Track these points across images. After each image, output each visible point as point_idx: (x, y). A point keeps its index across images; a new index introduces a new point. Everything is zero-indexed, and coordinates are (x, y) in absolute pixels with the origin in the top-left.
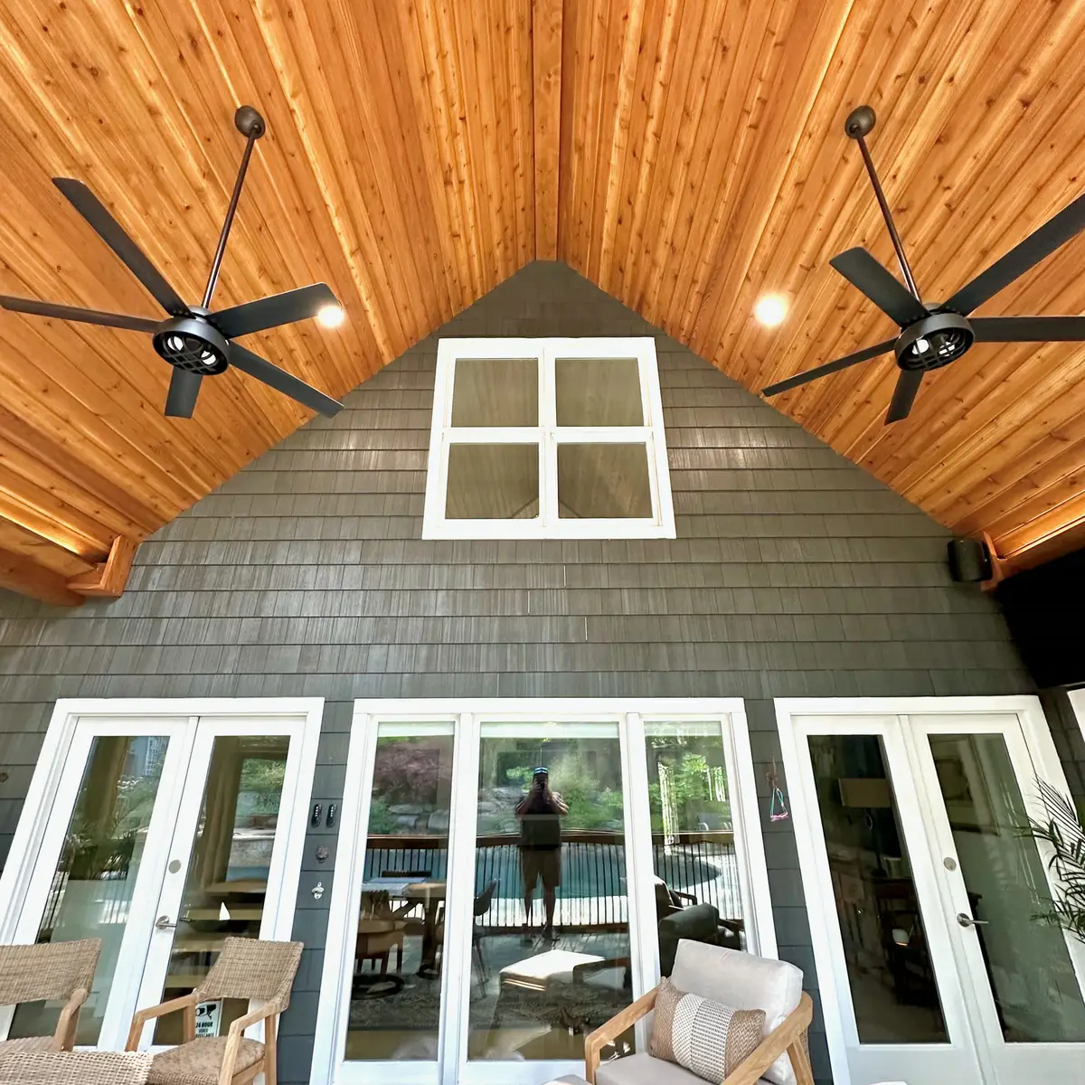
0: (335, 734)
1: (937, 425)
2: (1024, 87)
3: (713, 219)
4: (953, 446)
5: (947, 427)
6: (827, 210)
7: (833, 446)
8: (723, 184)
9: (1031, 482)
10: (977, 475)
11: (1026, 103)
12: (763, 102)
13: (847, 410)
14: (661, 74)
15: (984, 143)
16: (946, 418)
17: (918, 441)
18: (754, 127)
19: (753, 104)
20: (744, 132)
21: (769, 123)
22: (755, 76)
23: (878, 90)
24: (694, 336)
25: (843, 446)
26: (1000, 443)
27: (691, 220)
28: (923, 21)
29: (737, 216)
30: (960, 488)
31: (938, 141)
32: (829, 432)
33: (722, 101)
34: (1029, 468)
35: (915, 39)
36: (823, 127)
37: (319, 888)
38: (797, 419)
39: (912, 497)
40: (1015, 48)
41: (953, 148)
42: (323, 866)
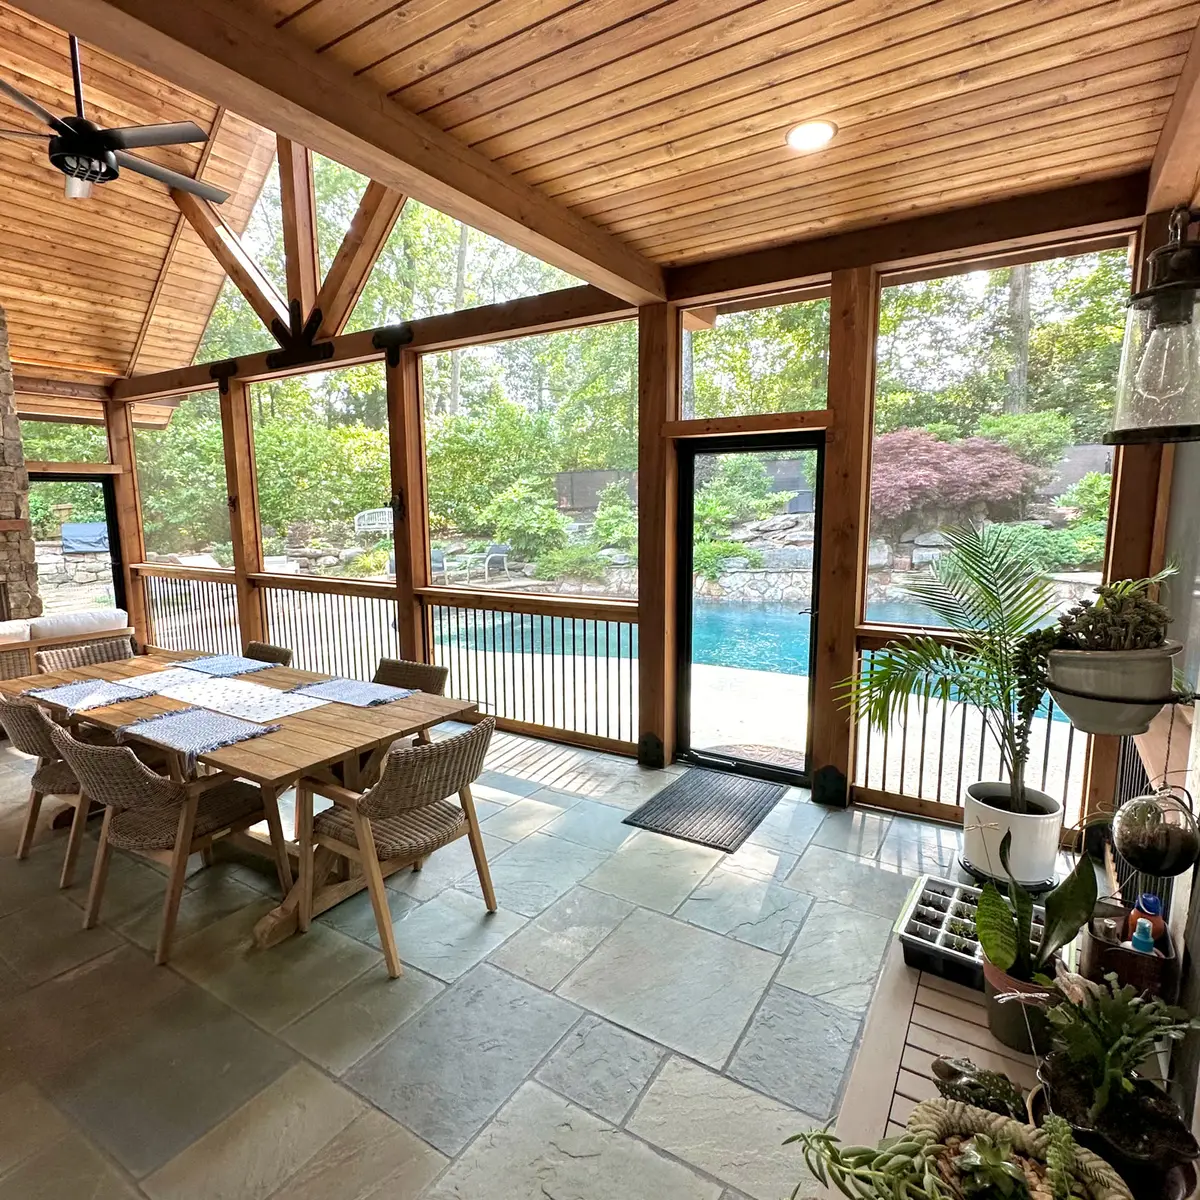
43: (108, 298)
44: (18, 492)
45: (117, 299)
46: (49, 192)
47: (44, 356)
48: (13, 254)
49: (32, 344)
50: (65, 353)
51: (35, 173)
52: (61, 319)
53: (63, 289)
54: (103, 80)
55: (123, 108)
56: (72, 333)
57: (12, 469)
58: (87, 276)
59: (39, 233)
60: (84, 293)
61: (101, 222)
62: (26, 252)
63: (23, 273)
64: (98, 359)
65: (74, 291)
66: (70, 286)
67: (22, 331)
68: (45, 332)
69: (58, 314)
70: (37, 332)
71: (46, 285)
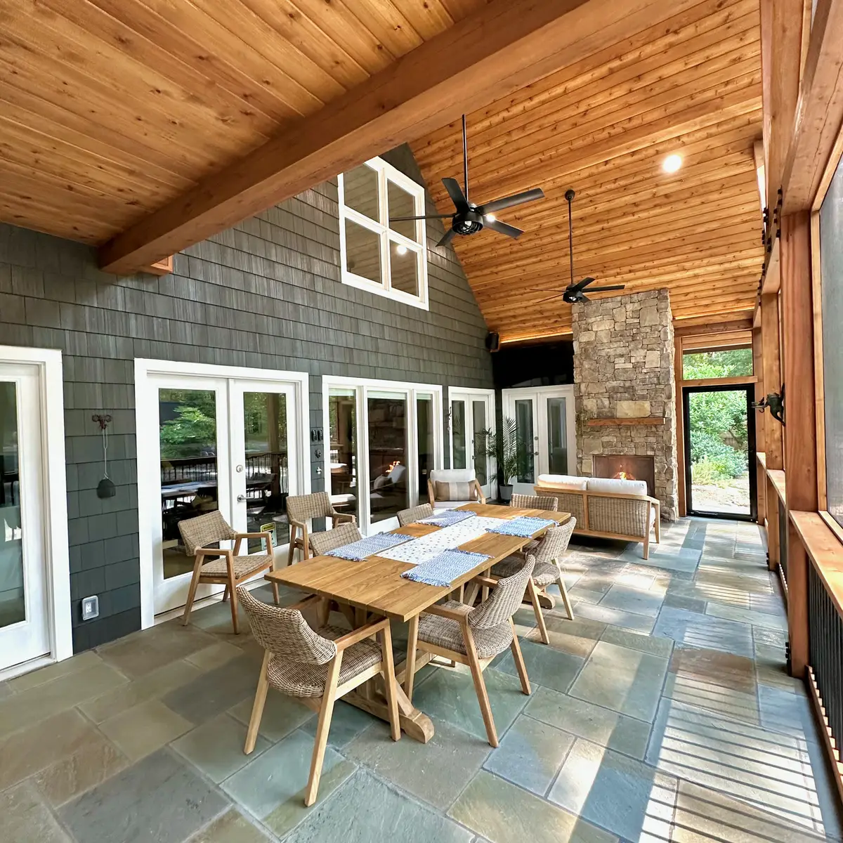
0: (315, 393)
1: (513, 293)
2: (605, 225)
3: (497, 170)
4: (513, 302)
5: (516, 295)
6: (539, 208)
7: (469, 280)
8: (513, 164)
9: (524, 322)
10: (511, 313)
11: (603, 229)
12: (551, 158)
13: (486, 272)
14: (528, 104)
15: (589, 229)
16: (517, 292)
17: (502, 295)
18: (541, 161)
19: (548, 154)
20: (536, 159)
21: (546, 166)
22: (556, 147)
23: (580, 191)
24: (443, 201)
25: (473, 283)
26: (526, 307)
27: (488, 161)
28: (603, 189)
29: (507, 179)
30: (502, 315)
31: (581, 219)
32: (472, 275)
33: (539, 141)
34: (528, 317)
35: (599, 190)
36: (560, 184)
37: (319, 470)
38: (463, 263)
39: (483, 312)
40: (612, 215)
41: (582, 224)
42: (319, 459)
43: (730, 256)
44: (666, 401)
45: (737, 254)
46: (669, 208)
47: (702, 310)
48: (664, 255)
49: (691, 304)
50: (713, 304)
51: (658, 202)
52: (704, 283)
53: (697, 263)
54: (675, 118)
55: (696, 125)
56: (714, 289)
57: (662, 387)
58: (711, 248)
59: (671, 236)
60: (713, 260)
61: (706, 208)
62: (669, 250)
63: (672, 263)
64: (738, 301)
65: (705, 261)
66: (701, 259)
67: (683, 298)
68: (697, 294)
69: (700, 280)
70: (692, 296)
71: (687, 265)
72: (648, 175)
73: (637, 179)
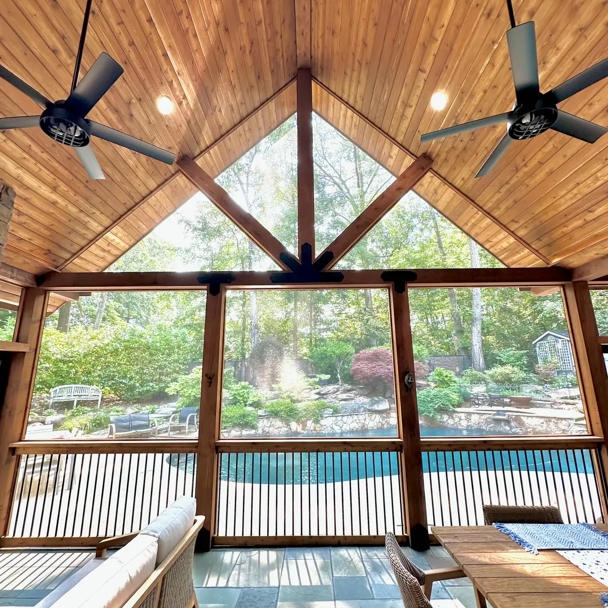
28: (117, 29)
35: (113, 21)
43: (93, 210)
50: (29, 242)
52: (50, 215)
53: (71, 194)
56: (47, 228)
58: (93, 191)
60: (81, 201)
63: (54, 172)
64: (47, 252)
66: (77, 194)
68: (28, 222)
69: (51, 210)
72: (148, 85)
73: (140, 71)
